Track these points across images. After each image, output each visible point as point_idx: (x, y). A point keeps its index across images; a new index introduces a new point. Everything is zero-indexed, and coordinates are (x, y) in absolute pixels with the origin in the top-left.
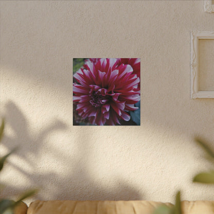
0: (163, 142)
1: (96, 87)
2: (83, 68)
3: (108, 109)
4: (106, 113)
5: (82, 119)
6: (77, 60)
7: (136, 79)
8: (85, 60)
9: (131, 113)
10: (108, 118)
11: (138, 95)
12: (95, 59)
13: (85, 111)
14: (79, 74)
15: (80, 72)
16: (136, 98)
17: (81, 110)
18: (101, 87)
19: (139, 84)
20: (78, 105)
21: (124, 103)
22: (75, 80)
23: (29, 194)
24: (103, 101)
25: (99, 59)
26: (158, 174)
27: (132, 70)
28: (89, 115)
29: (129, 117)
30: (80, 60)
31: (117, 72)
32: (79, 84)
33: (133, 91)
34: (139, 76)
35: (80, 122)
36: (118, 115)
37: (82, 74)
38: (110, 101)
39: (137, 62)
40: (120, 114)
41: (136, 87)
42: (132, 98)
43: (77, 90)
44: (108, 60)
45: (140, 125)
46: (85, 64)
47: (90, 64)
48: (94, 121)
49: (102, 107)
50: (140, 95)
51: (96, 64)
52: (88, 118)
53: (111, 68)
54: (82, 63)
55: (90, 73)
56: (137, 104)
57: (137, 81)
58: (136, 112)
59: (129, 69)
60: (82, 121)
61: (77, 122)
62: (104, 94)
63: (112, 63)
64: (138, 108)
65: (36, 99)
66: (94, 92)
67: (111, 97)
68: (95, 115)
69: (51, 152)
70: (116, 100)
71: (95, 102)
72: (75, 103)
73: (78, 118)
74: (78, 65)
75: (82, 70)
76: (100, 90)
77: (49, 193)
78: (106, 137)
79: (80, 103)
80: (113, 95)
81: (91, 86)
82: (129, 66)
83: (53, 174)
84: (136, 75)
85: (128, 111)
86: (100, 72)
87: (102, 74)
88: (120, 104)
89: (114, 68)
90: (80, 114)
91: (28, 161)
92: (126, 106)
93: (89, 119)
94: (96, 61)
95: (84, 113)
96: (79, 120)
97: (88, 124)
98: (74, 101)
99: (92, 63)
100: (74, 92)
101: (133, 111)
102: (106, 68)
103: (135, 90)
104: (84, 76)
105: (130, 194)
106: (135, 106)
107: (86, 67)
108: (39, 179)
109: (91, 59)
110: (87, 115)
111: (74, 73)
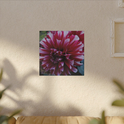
0: (95, 82)
1: (55, 50)
2: (46, 37)
3: (63, 65)
4: (62, 67)
5: (45, 71)
6: (42, 32)
7: (81, 45)
8: (47, 32)
9: (78, 67)
10: (63, 71)
11: (82, 55)
12: (54, 31)
13: (47, 66)
14: (44, 42)
15: (44, 40)
16: (81, 57)
17: (45, 65)
18: (58, 50)
19: (83, 48)
20: (43, 62)
21: (73, 61)
22: (41, 46)
23: (17, 112)
24: (59, 59)
25: (57, 32)
26: (92, 101)
27: (78, 39)
28: (50, 68)
29: (77, 70)
30: (44, 32)
31: (69, 40)
32: (43, 48)
33: (79, 53)
34: (83, 43)
35: (44, 73)
36: (70, 69)
37: (46, 41)
38: (64, 59)
39: (82, 33)
40: (71, 68)
41: (81, 50)
42: (78, 57)
43: (42, 52)
44: (63, 32)
45: (84, 75)
46: (48, 34)
47: (51, 35)
48: (54, 72)
49: (58, 63)
50: (84, 55)
51: (54, 35)
52: (49, 70)
53: (65, 37)
54: (45, 34)
55: (51, 41)
56: (82, 61)
57: (82, 46)
58: (82, 67)
59: (77, 38)
60: (46, 72)
61: (42, 73)
62: (60, 55)
63: (65, 34)
64: (82, 64)
65: (21, 58)
66: (53, 53)
67: (65, 57)
68: (54, 69)
69: (30, 88)
70: (68, 59)
71: (54, 60)
72: (41, 61)
73: (43, 71)
74: (42, 36)
75: (46, 39)
76: (57, 52)
77: (28, 112)
78: (61, 80)
79: (44, 61)
80: (66, 55)
81: (52, 49)
82: (76, 36)
83: (30, 101)
84: (81, 42)
85: (76, 66)
86: (58, 40)
87: (58, 41)
88: (71, 61)
89: (66, 38)
90: (44, 68)
91: (16, 93)
92: (74, 62)
93: (51, 71)
94: (55, 33)
95: (47, 67)
96: (44, 72)
97: (50, 74)
98: (40, 59)
99: (52, 34)
100: (40, 53)
101: (79, 66)
102: (61, 37)
103: (80, 52)
104: (47, 43)
105: (75, 112)
106: (81, 63)
107: (48, 37)
108: (22, 104)
109: (51, 32)
110: (49, 69)
111: (40, 41)
